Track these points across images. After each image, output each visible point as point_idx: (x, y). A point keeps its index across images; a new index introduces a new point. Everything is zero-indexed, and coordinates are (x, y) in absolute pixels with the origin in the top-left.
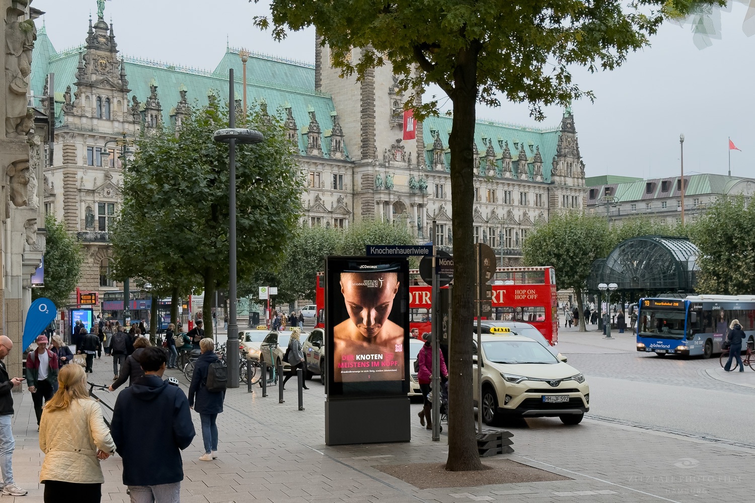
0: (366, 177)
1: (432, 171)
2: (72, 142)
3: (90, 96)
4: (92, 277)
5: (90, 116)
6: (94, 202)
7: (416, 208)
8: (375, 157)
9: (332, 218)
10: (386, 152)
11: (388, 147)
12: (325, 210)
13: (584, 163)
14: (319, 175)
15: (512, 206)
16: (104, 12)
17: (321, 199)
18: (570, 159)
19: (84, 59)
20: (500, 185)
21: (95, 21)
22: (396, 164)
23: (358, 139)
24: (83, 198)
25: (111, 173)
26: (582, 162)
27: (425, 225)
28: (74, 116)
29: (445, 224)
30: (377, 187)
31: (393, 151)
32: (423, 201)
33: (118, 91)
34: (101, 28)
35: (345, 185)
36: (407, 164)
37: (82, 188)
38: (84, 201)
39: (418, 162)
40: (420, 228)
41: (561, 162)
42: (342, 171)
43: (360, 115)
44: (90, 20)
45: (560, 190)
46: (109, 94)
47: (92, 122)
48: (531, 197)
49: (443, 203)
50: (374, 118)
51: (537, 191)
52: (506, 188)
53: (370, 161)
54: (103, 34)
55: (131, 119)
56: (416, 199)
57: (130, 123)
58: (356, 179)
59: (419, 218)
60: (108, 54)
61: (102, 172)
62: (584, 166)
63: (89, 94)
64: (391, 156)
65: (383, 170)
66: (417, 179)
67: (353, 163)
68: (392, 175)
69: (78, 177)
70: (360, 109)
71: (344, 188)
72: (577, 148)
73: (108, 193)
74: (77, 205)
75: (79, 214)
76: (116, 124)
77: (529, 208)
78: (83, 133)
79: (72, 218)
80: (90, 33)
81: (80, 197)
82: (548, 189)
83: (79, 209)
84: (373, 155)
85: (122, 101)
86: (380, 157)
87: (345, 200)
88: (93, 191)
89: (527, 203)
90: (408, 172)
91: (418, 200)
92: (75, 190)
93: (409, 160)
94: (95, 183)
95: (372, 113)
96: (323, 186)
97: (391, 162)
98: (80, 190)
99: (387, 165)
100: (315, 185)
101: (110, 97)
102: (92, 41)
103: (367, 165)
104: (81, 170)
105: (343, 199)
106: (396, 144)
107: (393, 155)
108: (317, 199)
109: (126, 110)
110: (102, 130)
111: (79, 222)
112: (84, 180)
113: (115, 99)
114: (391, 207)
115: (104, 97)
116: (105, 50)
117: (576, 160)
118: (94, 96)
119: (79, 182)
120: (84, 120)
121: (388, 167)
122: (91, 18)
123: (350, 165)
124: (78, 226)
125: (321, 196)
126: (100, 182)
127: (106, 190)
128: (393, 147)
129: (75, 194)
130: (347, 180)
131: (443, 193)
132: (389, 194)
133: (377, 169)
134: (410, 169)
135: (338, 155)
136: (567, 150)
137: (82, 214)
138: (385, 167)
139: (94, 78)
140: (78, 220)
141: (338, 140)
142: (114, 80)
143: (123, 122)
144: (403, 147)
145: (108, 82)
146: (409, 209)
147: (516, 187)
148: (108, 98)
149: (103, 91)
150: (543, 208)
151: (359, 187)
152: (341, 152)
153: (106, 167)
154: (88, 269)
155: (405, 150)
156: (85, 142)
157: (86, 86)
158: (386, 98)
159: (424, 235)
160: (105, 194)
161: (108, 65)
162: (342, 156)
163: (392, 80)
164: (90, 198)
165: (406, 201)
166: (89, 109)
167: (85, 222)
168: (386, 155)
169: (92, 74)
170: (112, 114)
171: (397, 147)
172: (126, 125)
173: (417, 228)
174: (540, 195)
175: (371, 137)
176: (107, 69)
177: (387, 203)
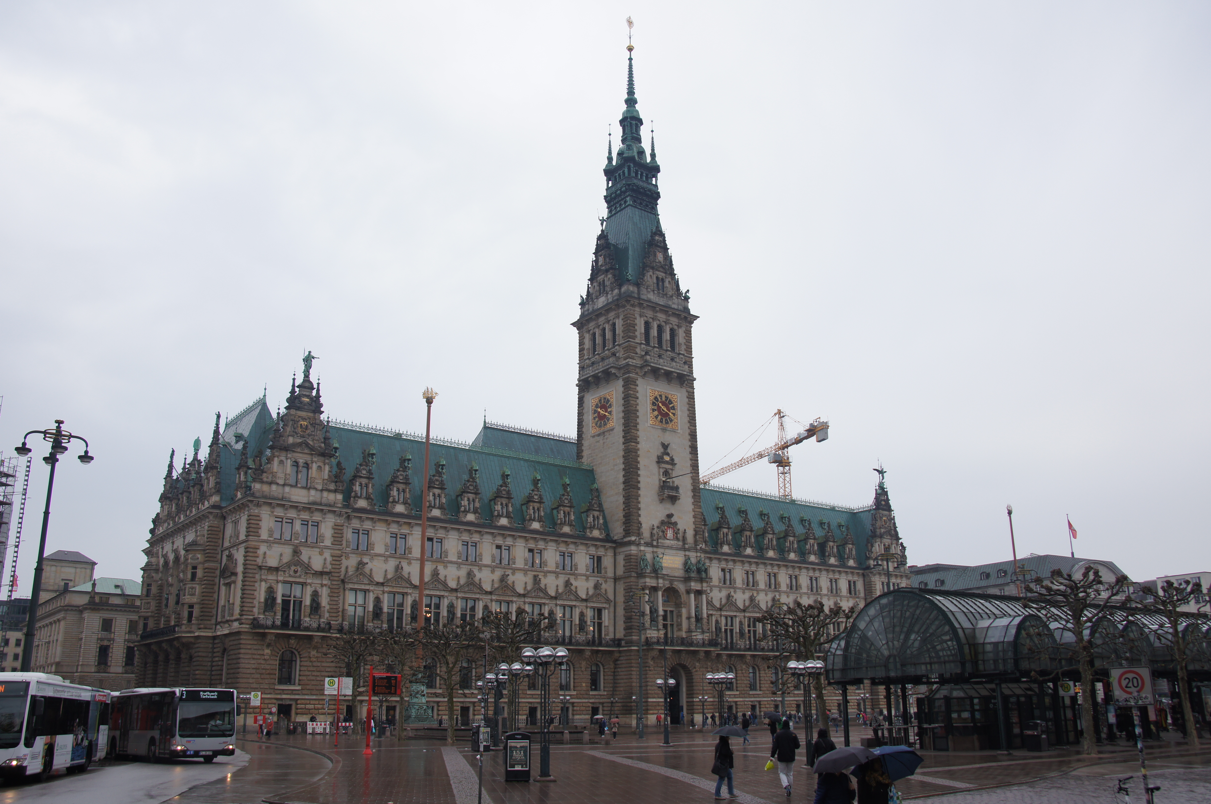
0: (628, 558)
1: (716, 552)
2: (256, 511)
3: (285, 461)
4: (268, 672)
5: (281, 482)
6: (278, 582)
7: (692, 596)
8: (639, 534)
9: (587, 607)
10: (653, 529)
11: (656, 523)
12: (578, 598)
13: (905, 545)
14: (571, 556)
15: (819, 594)
16: (311, 371)
17: (572, 585)
18: (887, 541)
19: (282, 420)
20: (804, 571)
21: (299, 381)
22: (667, 542)
23: (620, 514)
24: (264, 577)
25: (301, 548)
26: (902, 544)
27: (705, 615)
28: (262, 482)
29: (735, 616)
30: (642, 569)
31: (663, 528)
32: (702, 587)
33: (319, 455)
34: (305, 387)
35: (605, 568)
36: (681, 543)
37: (264, 564)
38: (265, 581)
39: (696, 542)
40: (698, 619)
41: (877, 544)
42: (601, 552)
43: (622, 486)
44: (294, 379)
45: (877, 576)
46: (308, 458)
47: (284, 490)
48: (843, 585)
49: (732, 590)
50: (639, 489)
51: (850, 577)
52: (811, 573)
53: (633, 538)
54: (308, 394)
55: (332, 487)
56: (693, 584)
57: (329, 491)
58: (618, 561)
59: (697, 607)
60: (311, 415)
61: (291, 547)
62: (904, 548)
63: (283, 458)
64: (661, 534)
65: (650, 549)
66: (693, 560)
67: (614, 542)
68: (661, 556)
69: (261, 552)
70: (622, 479)
71: (603, 571)
72: (895, 528)
73: (296, 572)
74: (257, 585)
75: (258, 596)
76: (313, 492)
77: (841, 597)
78: (271, 502)
79: (248, 600)
80: (293, 392)
81: (261, 575)
82: (863, 575)
83: (258, 590)
84: (637, 531)
85: (323, 466)
86: (646, 534)
87: (604, 586)
88: (277, 569)
89: (839, 592)
90: (682, 553)
91: (695, 586)
92: (255, 567)
93: (684, 539)
94: (280, 559)
95: (636, 484)
96: (576, 569)
97: (659, 541)
98: (260, 568)
99: (655, 543)
100: (566, 568)
101: (309, 462)
102: (293, 401)
103: (630, 543)
104: (265, 544)
105: (601, 584)
106: (666, 520)
107: (663, 532)
108: (568, 584)
109: (326, 477)
110: (294, 498)
111: (257, 605)
112: (267, 556)
113: (314, 464)
114: (660, 593)
115: (301, 462)
116: (308, 411)
117: (894, 542)
118: (289, 460)
119: (261, 557)
120: (274, 487)
121: (657, 547)
122: (295, 377)
123: (610, 545)
124: (256, 610)
125: (572, 581)
126: (286, 559)
127: (293, 568)
128: (663, 523)
129: (255, 571)
130: (607, 562)
131: (732, 578)
132: (657, 578)
133: (642, 548)
134: (685, 550)
135: (596, 533)
136: (882, 530)
137: (261, 595)
138: (653, 546)
139: (291, 440)
140: (256, 602)
141: (596, 515)
142: (314, 443)
143: (322, 490)
144: (675, 524)
145: (307, 445)
146: (684, 597)
147: (824, 573)
148: (306, 463)
149: (301, 455)
150: (858, 598)
151: (620, 571)
152: (600, 529)
153: (296, 541)
154: (263, 662)
155: (679, 526)
156: (273, 512)
157: (281, 449)
158: (654, 467)
159: (705, 628)
160: (292, 573)
161: (309, 427)
162: (601, 534)
163: (660, 447)
164: (270, 577)
165: (681, 587)
166: (282, 475)
167: (263, 605)
168: (655, 532)
169: (289, 436)
170: (309, 481)
171: (668, 522)
172: (325, 494)
173: (693, 620)
174: (854, 582)
175: (635, 511)
176: (308, 432)
177: (655, 589)
